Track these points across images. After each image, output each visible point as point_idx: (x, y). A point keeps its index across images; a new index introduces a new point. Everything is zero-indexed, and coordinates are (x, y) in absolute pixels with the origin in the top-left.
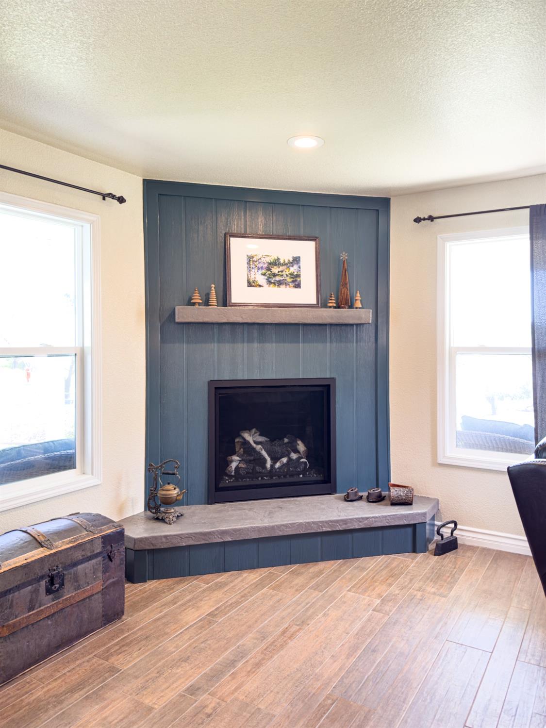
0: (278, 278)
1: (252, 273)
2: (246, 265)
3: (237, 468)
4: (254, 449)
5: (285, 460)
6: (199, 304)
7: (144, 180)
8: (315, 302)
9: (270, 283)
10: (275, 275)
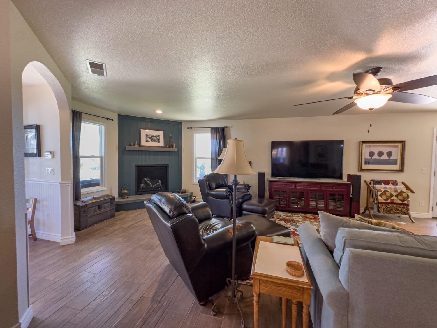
0: (154, 140)
1: (147, 138)
2: (145, 136)
3: (143, 187)
4: (147, 182)
5: (156, 185)
6: (133, 146)
7: (118, 115)
8: (163, 146)
9: (151, 141)
10: (153, 139)
